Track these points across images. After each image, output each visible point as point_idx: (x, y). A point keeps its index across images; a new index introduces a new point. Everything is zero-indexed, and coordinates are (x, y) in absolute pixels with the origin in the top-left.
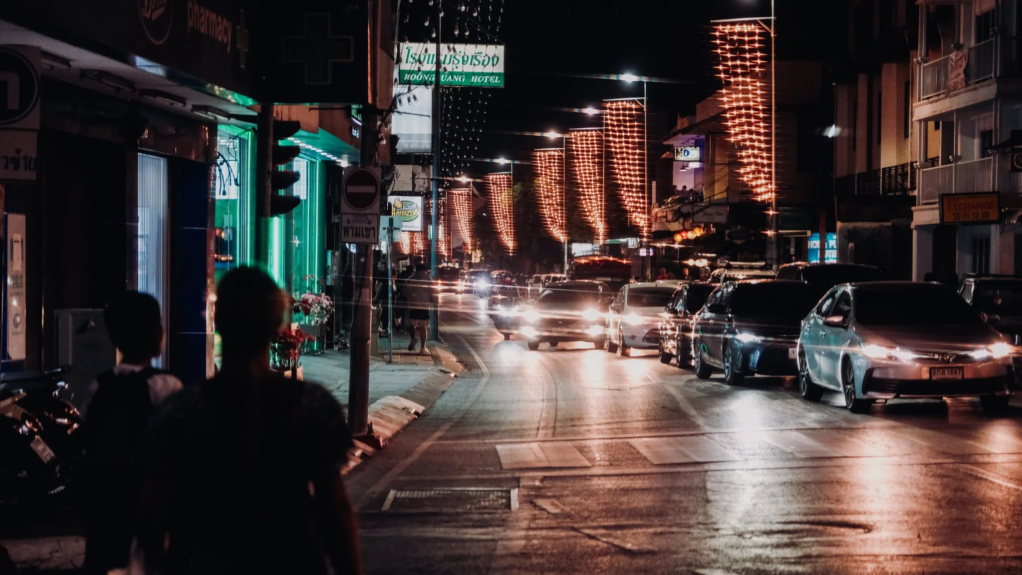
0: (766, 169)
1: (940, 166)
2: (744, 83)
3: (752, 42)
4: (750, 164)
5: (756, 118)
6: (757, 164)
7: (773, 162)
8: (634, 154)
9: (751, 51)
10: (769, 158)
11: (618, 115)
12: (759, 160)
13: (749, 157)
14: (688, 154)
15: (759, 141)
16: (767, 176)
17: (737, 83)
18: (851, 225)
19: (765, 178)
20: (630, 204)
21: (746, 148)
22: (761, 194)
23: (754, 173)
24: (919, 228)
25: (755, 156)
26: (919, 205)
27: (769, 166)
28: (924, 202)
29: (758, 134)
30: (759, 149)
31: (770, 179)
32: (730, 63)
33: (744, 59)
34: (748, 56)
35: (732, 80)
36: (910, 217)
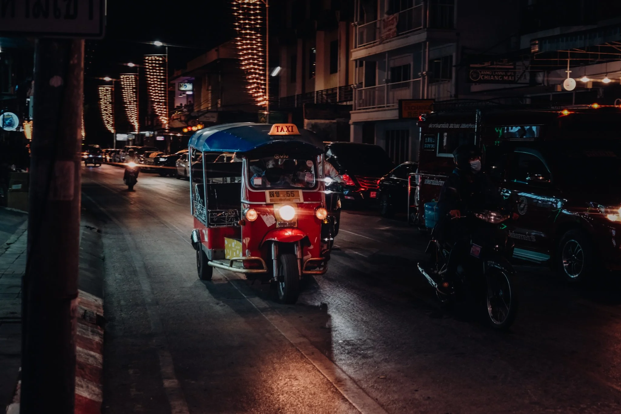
0: (263, 87)
1: (364, 88)
2: (251, 34)
3: (255, 9)
4: (254, 83)
5: (257, 55)
6: (258, 83)
7: (267, 82)
8: (161, 85)
9: (254, 15)
10: (265, 80)
11: (152, 63)
12: (259, 81)
13: (253, 79)
14: (186, 87)
15: (260, 70)
16: (264, 91)
17: (246, 34)
18: (313, 121)
19: (262, 92)
20: (158, 112)
21: (251, 73)
22: (260, 101)
23: (255, 88)
24: (355, 123)
25: (257, 79)
26: (355, 110)
27: (265, 85)
28: (358, 108)
29: (259, 65)
30: (259, 74)
31: (265, 93)
32: (242, 22)
33: (251, 20)
34: (253, 18)
35: (243, 32)
36: (349, 117)
